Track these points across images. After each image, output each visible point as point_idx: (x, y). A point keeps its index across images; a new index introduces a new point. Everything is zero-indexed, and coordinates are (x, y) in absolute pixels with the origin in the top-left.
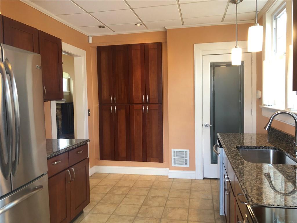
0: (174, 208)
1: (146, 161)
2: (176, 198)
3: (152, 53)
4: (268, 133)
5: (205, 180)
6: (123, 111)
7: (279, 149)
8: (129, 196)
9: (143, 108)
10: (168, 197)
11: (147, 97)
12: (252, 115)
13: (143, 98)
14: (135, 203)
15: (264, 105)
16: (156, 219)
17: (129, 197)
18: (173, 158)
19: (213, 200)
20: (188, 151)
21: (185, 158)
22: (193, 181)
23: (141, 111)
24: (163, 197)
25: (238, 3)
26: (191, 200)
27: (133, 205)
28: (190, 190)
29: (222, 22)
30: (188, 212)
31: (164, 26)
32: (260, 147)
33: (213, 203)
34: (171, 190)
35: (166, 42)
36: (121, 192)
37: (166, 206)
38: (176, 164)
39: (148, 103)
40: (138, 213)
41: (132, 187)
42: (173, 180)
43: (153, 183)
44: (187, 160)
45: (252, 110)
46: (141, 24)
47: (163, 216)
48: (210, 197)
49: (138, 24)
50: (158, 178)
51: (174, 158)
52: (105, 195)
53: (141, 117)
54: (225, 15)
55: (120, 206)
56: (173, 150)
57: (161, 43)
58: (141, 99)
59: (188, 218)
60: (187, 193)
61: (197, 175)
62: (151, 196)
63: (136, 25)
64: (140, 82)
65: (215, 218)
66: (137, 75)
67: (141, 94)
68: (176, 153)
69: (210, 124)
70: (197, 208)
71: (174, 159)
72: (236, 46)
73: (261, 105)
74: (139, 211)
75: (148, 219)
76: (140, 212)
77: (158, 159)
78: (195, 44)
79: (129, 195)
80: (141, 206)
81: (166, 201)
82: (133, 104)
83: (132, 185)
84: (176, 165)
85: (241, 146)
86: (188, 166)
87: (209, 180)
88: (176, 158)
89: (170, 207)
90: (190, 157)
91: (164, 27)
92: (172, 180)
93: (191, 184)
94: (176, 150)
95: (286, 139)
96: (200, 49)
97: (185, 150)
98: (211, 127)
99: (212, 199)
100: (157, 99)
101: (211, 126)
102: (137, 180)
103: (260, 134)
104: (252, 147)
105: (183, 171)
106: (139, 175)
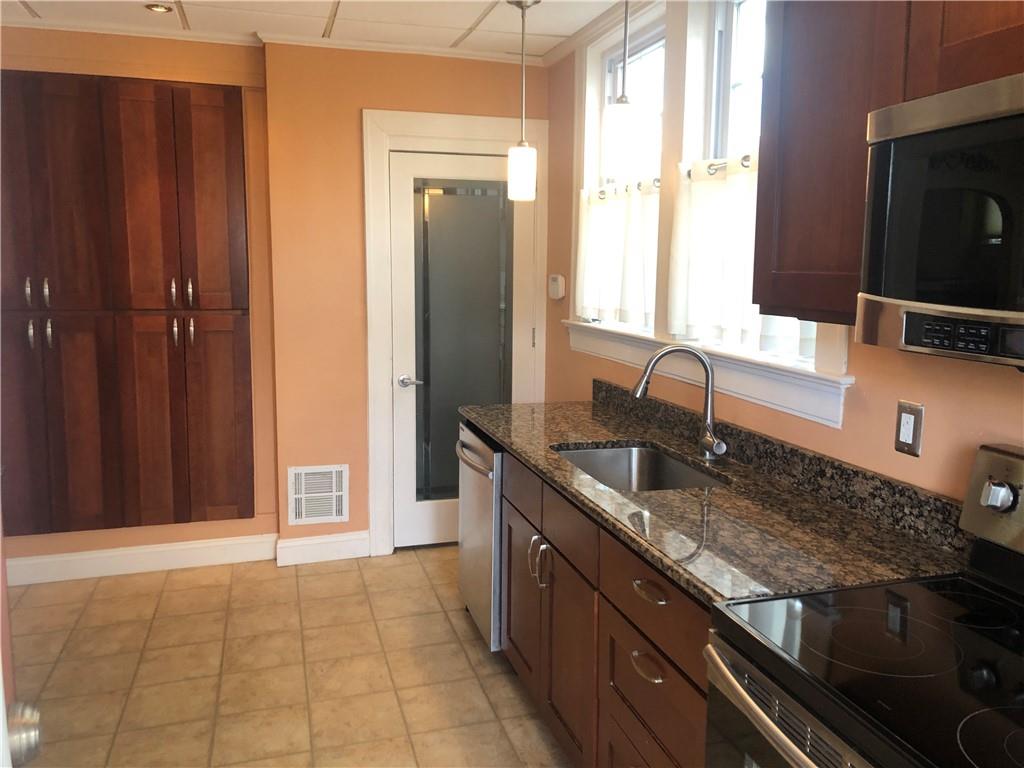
0: (337, 660)
1: (188, 520)
2: (329, 626)
3: (204, 122)
4: (594, 398)
5: (400, 554)
6: (86, 341)
7: (652, 445)
8: (155, 653)
9: (173, 327)
10: (302, 629)
11: (190, 286)
12: (534, 346)
13: (174, 290)
14: (192, 674)
15: (579, 318)
16: (290, 707)
17: (155, 659)
18: (292, 497)
19: (445, 612)
20: (345, 469)
21: (335, 494)
22: (362, 563)
23: (166, 338)
24: (283, 632)
25: (529, 7)
26: (381, 625)
27: (188, 679)
28: (365, 594)
29: (452, 46)
30: (387, 663)
31: (252, 30)
32: (607, 442)
33: (447, 618)
34: (303, 605)
35: (262, 90)
36: (115, 647)
37: (307, 660)
38: (304, 516)
39: (192, 309)
40: (217, 704)
41: (154, 618)
42: (297, 571)
43: (230, 589)
44: (340, 499)
45: (534, 332)
46: (169, 10)
47: (310, 691)
48: (434, 604)
49: (157, 6)
50: (238, 572)
51: (297, 496)
52: (53, 669)
53: (166, 358)
54: (471, 30)
55: (134, 696)
56: (292, 471)
57: (241, 87)
58: (162, 293)
59: (392, 680)
60: (360, 603)
61: (374, 542)
62: (243, 638)
63: (149, 7)
64: (156, 230)
65: (470, 663)
66: (145, 201)
67: (160, 276)
68: (303, 480)
69: (414, 379)
70: (409, 645)
71: (298, 501)
72: (522, 141)
73: (568, 318)
74: (218, 697)
75: (265, 713)
76: (222, 698)
77: (236, 507)
78: (364, 110)
79: (153, 650)
80: (220, 680)
81: (300, 644)
82: (131, 309)
83: (148, 612)
84: (305, 521)
85: (560, 445)
86: (345, 517)
87: (412, 553)
88: (303, 496)
89: (324, 661)
90: (350, 488)
91: (255, 35)
92: (294, 572)
93: (361, 576)
94: (304, 470)
95: (659, 415)
96: (382, 130)
97: (334, 468)
98: (417, 386)
99: (440, 609)
100: (228, 294)
101: (419, 382)
102: (162, 591)
103: (578, 403)
104: (588, 444)
105: (327, 536)
106: (163, 572)
